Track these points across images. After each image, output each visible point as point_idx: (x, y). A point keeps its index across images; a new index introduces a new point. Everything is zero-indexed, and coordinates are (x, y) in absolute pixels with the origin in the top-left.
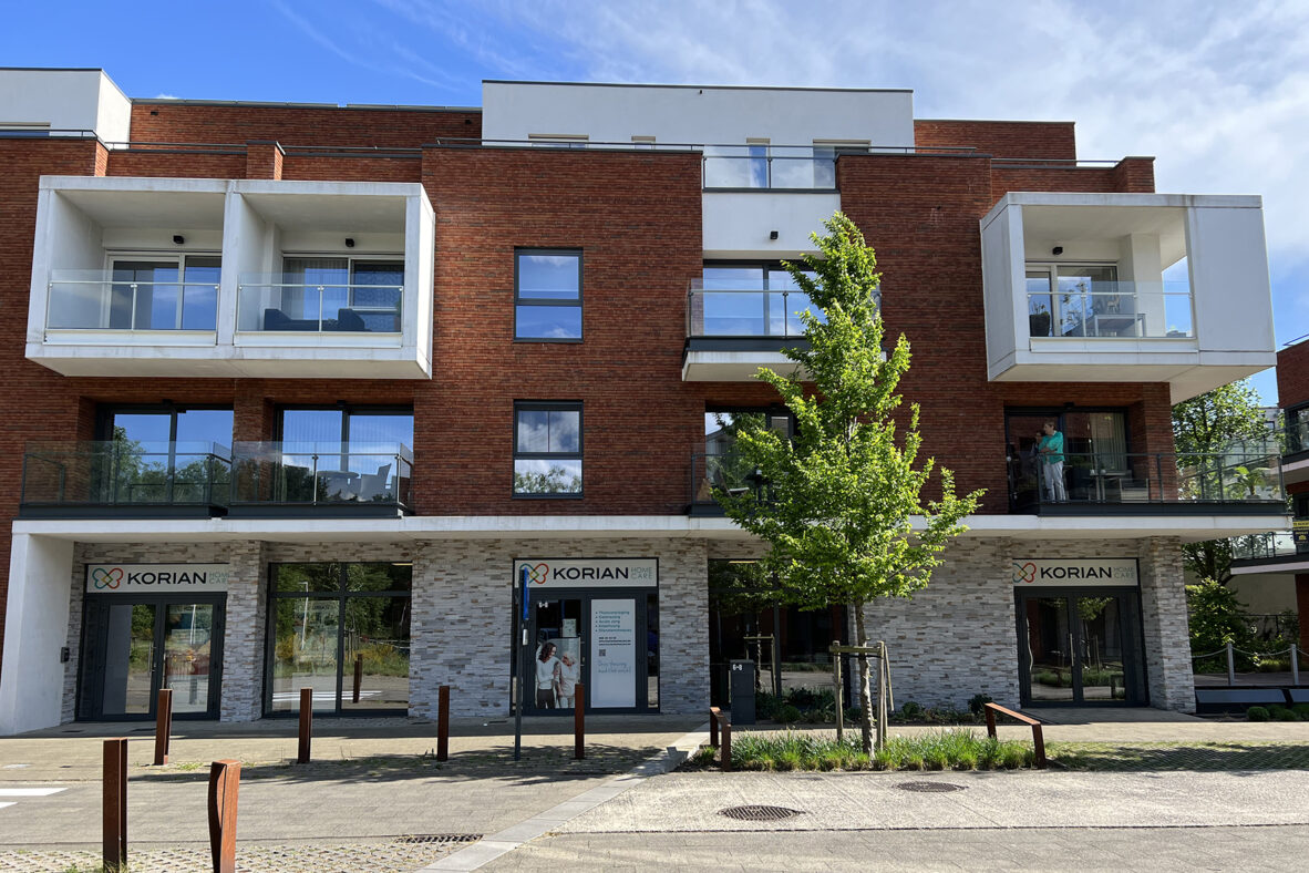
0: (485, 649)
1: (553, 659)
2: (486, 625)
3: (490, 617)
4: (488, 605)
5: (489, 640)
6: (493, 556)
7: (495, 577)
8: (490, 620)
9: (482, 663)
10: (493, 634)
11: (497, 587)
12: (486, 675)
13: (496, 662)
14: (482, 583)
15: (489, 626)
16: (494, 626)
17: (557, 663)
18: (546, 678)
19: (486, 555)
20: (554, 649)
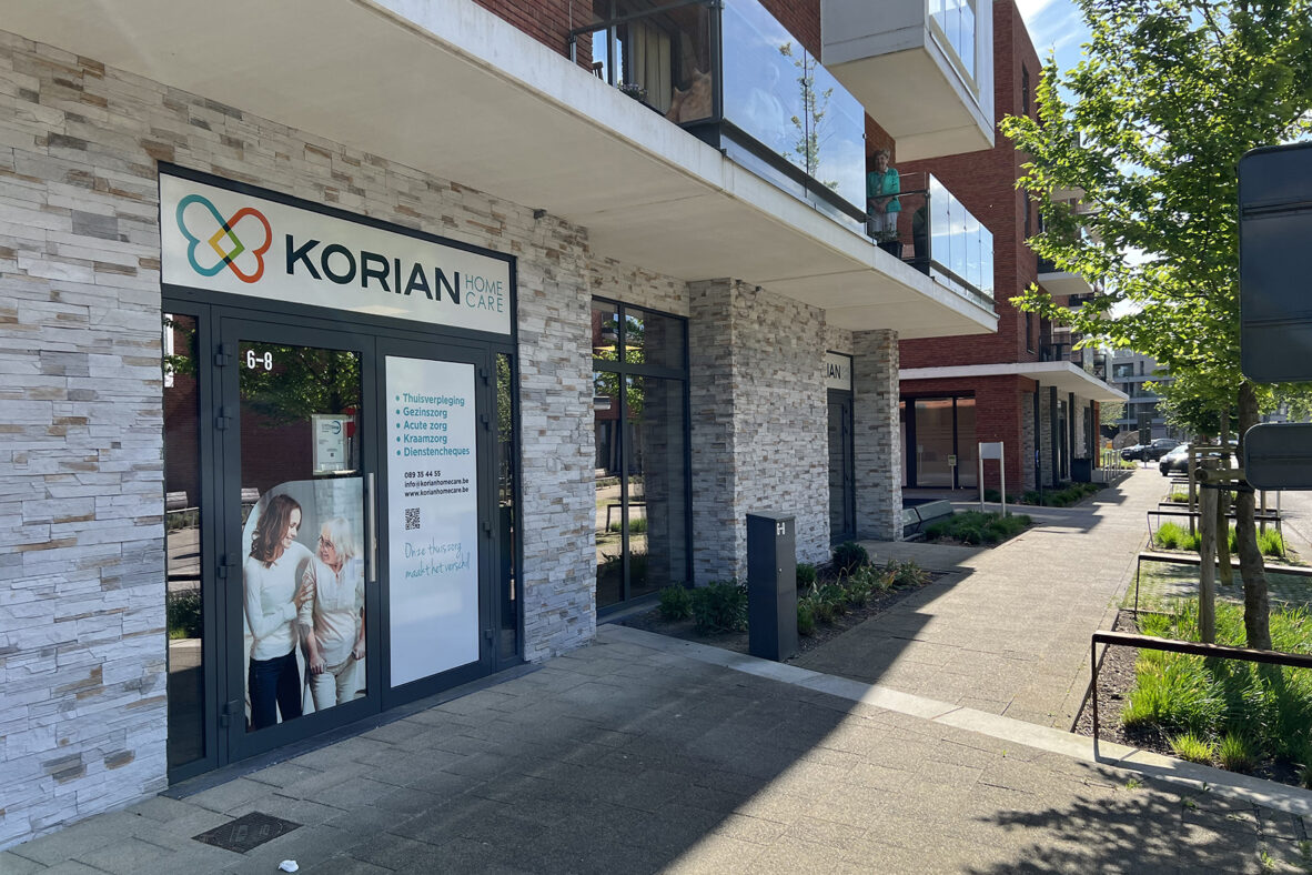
0: (61, 532)
1: (292, 551)
2: (59, 428)
3: (73, 396)
4: (64, 341)
5: (72, 493)
6: (79, 131)
7: (88, 225)
8: (79, 409)
9: (48, 595)
10: (90, 466)
11: (98, 266)
12: (70, 645)
13: (109, 583)
14: (37, 237)
15: (74, 432)
16: (98, 434)
17: (303, 564)
18: (278, 618)
19: (49, 119)
20: (295, 515)
